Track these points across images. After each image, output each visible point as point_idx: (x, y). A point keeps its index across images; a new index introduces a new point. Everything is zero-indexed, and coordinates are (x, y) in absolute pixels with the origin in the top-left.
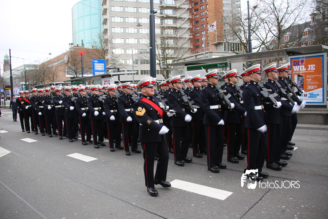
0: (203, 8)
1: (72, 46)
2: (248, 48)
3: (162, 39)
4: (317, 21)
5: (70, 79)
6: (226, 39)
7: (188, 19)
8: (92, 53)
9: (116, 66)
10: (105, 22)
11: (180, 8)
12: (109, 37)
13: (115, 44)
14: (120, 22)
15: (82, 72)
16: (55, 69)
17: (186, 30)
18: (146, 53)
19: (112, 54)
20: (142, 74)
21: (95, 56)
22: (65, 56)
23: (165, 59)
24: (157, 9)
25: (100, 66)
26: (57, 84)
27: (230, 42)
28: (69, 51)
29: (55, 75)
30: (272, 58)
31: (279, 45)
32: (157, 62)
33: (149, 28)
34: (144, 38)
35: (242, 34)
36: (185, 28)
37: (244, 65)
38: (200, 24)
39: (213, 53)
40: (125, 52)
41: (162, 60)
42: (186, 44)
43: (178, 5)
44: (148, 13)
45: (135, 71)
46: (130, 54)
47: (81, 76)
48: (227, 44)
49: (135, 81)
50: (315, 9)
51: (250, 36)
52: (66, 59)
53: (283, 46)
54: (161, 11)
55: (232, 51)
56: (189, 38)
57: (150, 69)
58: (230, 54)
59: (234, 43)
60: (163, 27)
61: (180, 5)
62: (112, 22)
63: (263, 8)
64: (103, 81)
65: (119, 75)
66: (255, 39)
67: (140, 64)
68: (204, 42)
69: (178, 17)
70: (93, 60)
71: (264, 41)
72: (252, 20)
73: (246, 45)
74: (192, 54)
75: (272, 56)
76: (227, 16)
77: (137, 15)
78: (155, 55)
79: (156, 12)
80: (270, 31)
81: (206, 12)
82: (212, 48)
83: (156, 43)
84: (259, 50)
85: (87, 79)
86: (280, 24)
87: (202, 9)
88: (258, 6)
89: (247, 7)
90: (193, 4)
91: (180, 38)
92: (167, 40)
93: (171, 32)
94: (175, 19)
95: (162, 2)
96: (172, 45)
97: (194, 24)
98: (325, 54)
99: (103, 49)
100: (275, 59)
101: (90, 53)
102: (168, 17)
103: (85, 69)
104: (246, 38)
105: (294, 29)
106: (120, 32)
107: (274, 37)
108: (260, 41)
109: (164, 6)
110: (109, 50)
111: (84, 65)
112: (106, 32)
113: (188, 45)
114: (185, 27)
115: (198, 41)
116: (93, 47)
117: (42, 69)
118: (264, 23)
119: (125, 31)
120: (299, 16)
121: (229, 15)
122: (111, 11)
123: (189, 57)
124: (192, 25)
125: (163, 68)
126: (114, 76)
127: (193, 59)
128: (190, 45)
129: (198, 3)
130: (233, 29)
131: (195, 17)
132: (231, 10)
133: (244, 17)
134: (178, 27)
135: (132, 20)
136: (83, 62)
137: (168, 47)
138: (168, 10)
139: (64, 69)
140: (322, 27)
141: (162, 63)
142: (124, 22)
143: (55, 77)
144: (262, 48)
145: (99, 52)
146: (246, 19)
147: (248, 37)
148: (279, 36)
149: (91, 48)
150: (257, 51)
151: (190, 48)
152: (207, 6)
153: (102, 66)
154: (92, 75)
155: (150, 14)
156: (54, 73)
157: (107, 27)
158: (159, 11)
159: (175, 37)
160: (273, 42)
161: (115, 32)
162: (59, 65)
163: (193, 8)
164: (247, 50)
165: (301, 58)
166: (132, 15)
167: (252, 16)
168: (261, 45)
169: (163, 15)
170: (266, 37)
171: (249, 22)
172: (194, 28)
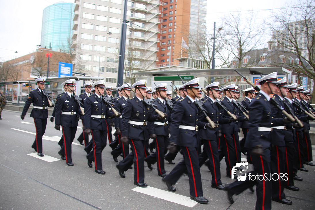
0: (171, 25)
1: (40, 47)
2: (210, 66)
3: (130, 50)
4: (273, 48)
6: (191, 56)
7: (157, 34)
8: (59, 56)
9: (82, 71)
10: (75, 27)
11: (149, 23)
12: (78, 43)
13: (83, 49)
14: (90, 29)
15: (48, 73)
16: (19, 68)
17: (153, 44)
19: (79, 59)
20: (107, 81)
21: (62, 59)
22: (32, 57)
23: (131, 69)
25: (66, 70)
27: (195, 59)
28: (35, 52)
29: (19, 74)
32: (124, 71)
34: (113, 47)
35: (206, 53)
36: (153, 42)
37: (205, 81)
38: (167, 39)
39: (177, 68)
40: (92, 58)
41: (128, 70)
42: (152, 57)
43: (147, 20)
44: (118, 24)
46: (97, 61)
48: (191, 60)
51: (213, 54)
52: (32, 59)
54: (131, 24)
56: (155, 51)
59: (197, 61)
60: (131, 39)
61: (150, 19)
62: (82, 28)
63: (227, 31)
65: (84, 80)
66: (218, 58)
67: (106, 71)
68: (170, 57)
69: (147, 31)
70: (60, 63)
71: (226, 60)
72: (217, 40)
73: (209, 63)
74: (157, 67)
76: (193, 35)
77: (108, 24)
80: (232, 52)
82: (176, 63)
85: (52, 80)
86: (242, 47)
87: (169, 25)
88: (223, 29)
89: (214, 28)
90: (162, 20)
91: (147, 51)
92: (135, 52)
93: (138, 45)
94: (144, 32)
95: (132, 15)
96: (139, 57)
97: (161, 39)
100: (234, 79)
101: (57, 56)
102: (137, 30)
104: (209, 56)
105: (254, 52)
106: (89, 39)
107: (235, 58)
108: (223, 60)
109: (134, 19)
110: (77, 55)
111: (50, 68)
112: (75, 38)
113: (154, 58)
115: (164, 56)
116: (60, 51)
117: (6, 67)
118: (227, 45)
119: (94, 38)
120: (259, 41)
122: (83, 18)
123: (155, 69)
124: (159, 39)
125: (128, 78)
128: (156, 59)
129: (166, 19)
130: (198, 47)
131: (163, 32)
132: (197, 29)
133: (209, 37)
134: (146, 40)
135: (102, 29)
136: (49, 64)
137: (135, 58)
138: (138, 23)
139: (29, 69)
140: (279, 53)
141: (128, 73)
142: (94, 30)
143: (19, 76)
144: (224, 68)
145: (66, 56)
147: (211, 56)
148: (240, 58)
151: (155, 62)
152: (175, 23)
153: (68, 70)
154: (57, 77)
155: (122, 23)
156: (18, 72)
157: (77, 32)
159: (142, 50)
160: (234, 62)
161: (85, 38)
162: (25, 64)
163: (161, 23)
166: (103, 23)
168: (222, 64)
169: (133, 27)
170: (228, 58)
172: (161, 42)
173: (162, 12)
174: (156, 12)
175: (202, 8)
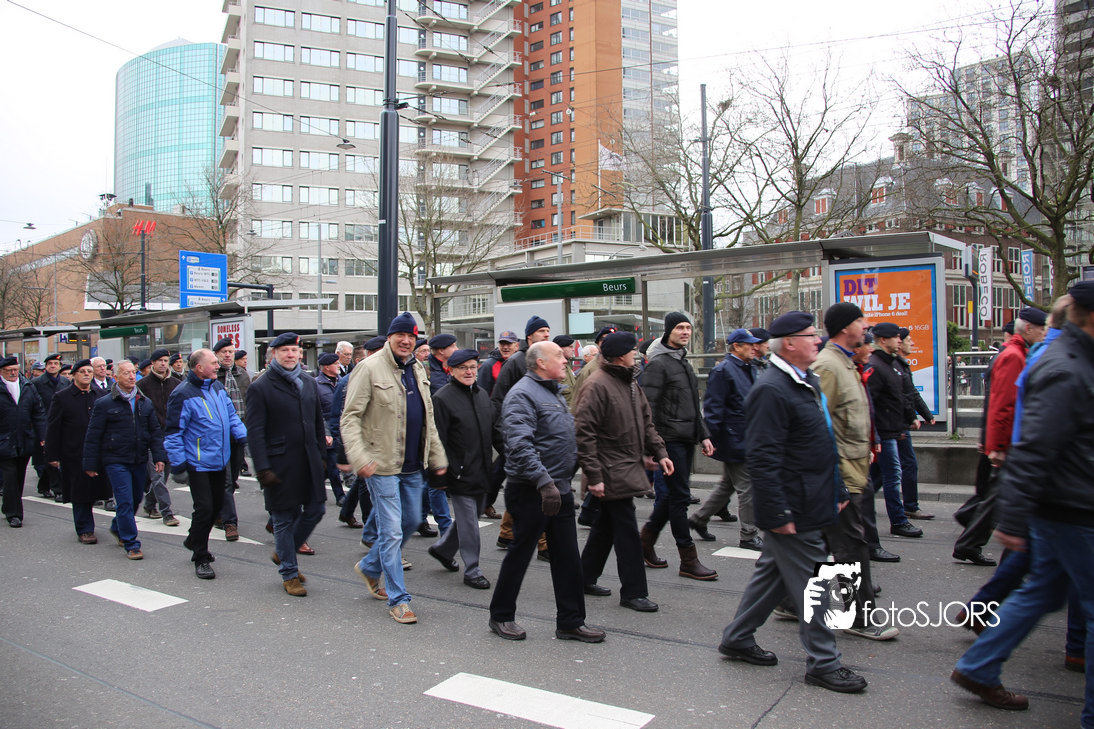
0: (558, 99)
2: (700, 232)
3: (422, 193)
4: (912, 156)
5: (98, 318)
6: (632, 204)
7: (510, 132)
8: (180, 232)
9: (261, 278)
10: (230, 127)
11: (482, 96)
12: (241, 179)
13: (261, 202)
14: (281, 130)
15: (143, 294)
16: (44, 278)
17: (501, 168)
18: (367, 237)
19: (248, 237)
20: (349, 306)
21: (190, 240)
22: (85, 238)
23: (430, 259)
24: (406, 96)
25: (204, 277)
26: (49, 334)
27: (644, 211)
28: (97, 221)
29: (44, 299)
30: (775, 268)
31: (797, 226)
32: (403, 268)
33: (379, 156)
34: (362, 187)
35: (682, 189)
36: (499, 162)
37: (686, 286)
38: (547, 149)
39: (588, 246)
40: (295, 231)
41: (419, 264)
42: (501, 214)
43: (476, 86)
44: (376, 106)
45: (325, 296)
46: (311, 238)
47: (137, 307)
48: (634, 219)
49: (325, 331)
50: (905, 122)
51: (706, 195)
52: (87, 246)
53: (809, 231)
54: (419, 103)
55: (649, 240)
56: (510, 193)
57: (377, 294)
58: (643, 250)
59: (655, 217)
60: (426, 155)
61: (484, 85)
62: (253, 129)
63: (748, 109)
64: (215, 327)
65: (270, 310)
66: (725, 204)
67: (344, 273)
68: (559, 211)
69: (476, 125)
70: (183, 254)
71: (752, 212)
72: (715, 143)
73: (694, 224)
74: (520, 248)
75: (777, 262)
76: (635, 128)
77: (342, 113)
78: (397, 245)
79: (404, 105)
80: (770, 181)
81: (569, 111)
82: (585, 230)
83: (400, 208)
84: (736, 241)
85: (160, 319)
86: (804, 162)
87: (554, 101)
88: (733, 103)
89: (700, 103)
90: (527, 84)
91: (481, 192)
92: (438, 199)
93: (451, 173)
94: (466, 129)
95: (424, 74)
96: (454, 214)
97: (527, 151)
98: (940, 262)
99: (219, 217)
100: (785, 271)
101: (172, 231)
102: (443, 124)
103: (154, 284)
104: (693, 202)
105: (844, 177)
106: (279, 164)
107: (782, 201)
108: (740, 212)
109: (431, 86)
110: (241, 222)
111: (151, 273)
112: (232, 163)
113: (506, 218)
114: (499, 158)
115: (540, 207)
116: (183, 212)
118: (751, 158)
119: (296, 161)
120: (859, 140)
121: (643, 125)
122: (253, 93)
123: (510, 256)
124: (520, 151)
125: (420, 290)
126: (253, 313)
127: (522, 264)
128: (513, 218)
129: (542, 81)
130: (653, 170)
131: (534, 127)
132: (650, 109)
133: (689, 134)
134: (476, 158)
135: (321, 127)
136: (146, 261)
137: (441, 222)
138: (446, 101)
139: (77, 281)
140: (928, 176)
141: (420, 272)
142: (295, 132)
143: (44, 307)
144: (747, 235)
145: (203, 227)
146: (696, 141)
147: (700, 200)
148: (799, 200)
149: (177, 212)
150: (729, 243)
151: (512, 229)
152: (573, 93)
153: (214, 278)
154: (175, 306)
155: (384, 110)
156: (41, 294)
157: (237, 144)
158: (413, 103)
159: (464, 190)
160: (781, 216)
161: (264, 164)
162: (62, 265)
163: (525, 97)
164: (696, 239)
165: (866, 270)
166: (323, 109)
167: (716, 131)
168: (741, 224)
169: (427, 116)
170: (759, 202)
171: (704, 153)
172: (527, 160)
173: (524, 58)
174: (506, 58)
175: (661, 34)
